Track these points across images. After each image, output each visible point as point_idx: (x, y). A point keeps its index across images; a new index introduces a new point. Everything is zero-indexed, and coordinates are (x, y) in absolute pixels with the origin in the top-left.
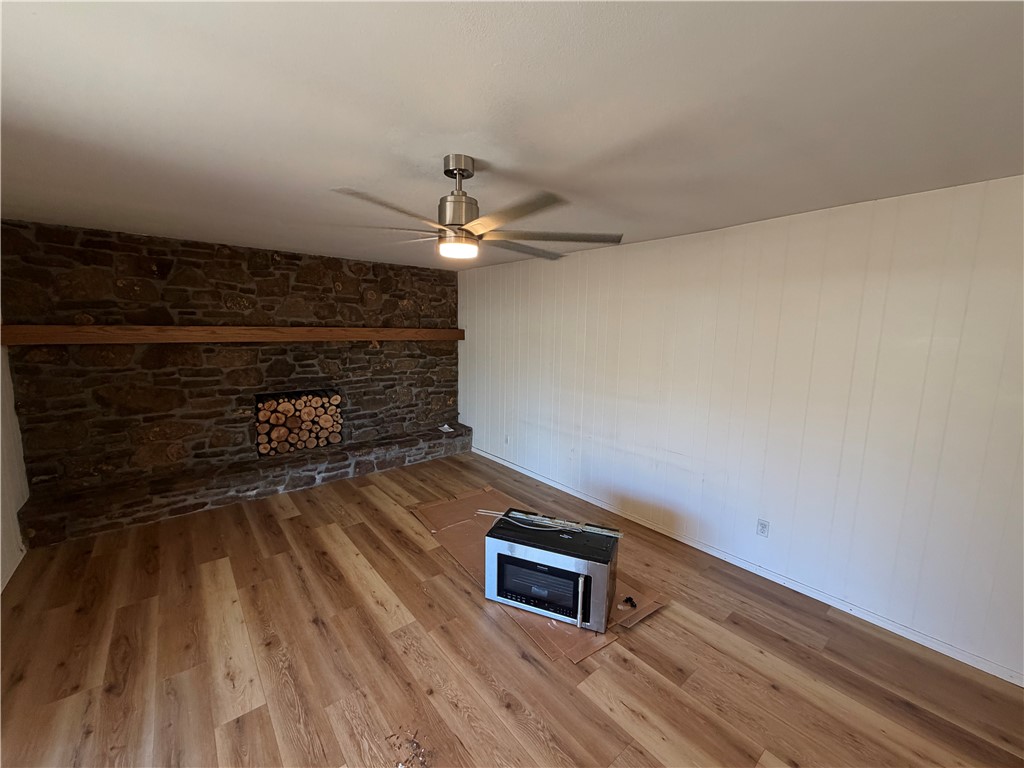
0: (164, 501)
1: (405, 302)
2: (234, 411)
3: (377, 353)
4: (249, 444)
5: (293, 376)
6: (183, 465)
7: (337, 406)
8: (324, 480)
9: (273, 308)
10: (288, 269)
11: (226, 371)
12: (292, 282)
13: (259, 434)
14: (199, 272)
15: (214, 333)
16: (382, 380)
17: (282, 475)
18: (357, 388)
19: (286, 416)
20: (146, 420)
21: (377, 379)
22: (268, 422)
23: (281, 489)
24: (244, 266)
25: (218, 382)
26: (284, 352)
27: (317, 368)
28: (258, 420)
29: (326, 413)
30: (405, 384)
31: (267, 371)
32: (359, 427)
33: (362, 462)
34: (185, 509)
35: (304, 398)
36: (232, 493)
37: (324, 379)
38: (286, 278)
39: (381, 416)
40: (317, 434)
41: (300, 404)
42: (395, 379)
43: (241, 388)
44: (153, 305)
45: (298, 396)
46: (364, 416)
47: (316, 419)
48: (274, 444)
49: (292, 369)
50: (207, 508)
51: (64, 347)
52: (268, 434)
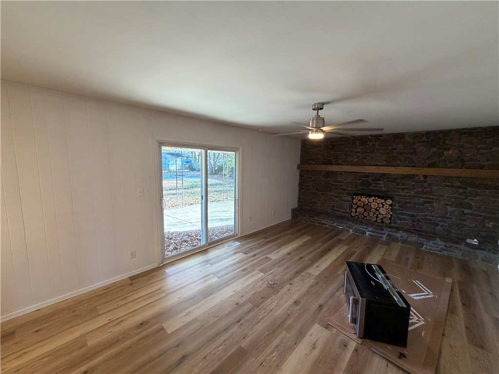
0: (317, 219)
1: (451, 152)
2: (345, 197)
3: (421, 182)
4: (348, 210)
5: (370, 187)
6: (328, 211)
7: (390, 205)
8: (369, 235)
9: (366, 158)
10: (375, 141)
11: (345, 182)
12: (377, 147)
13: (352, 208)
14: (342, 147)
15: (340, 168)
16: (423, 198)
17: (352, 225)
18: (403, 199)
19: (364, 203)
20: (321, 194)
21: (417, 196)
22: (356, 204)
23: (351, 230)
24: (358, 143)
25: (341, 186)
26: (368, 177)
27: (382, 186)
28: (353, 202)
29: (383, 207)
30: (442, 203)
31: (359, 184)
32: (401, 219)
33: (392, 235)
34: (321, 223)
35: (373, 198)
36: (335, 225)
37: (385, 191)
38: (374, 145)
39: (418, 217)
40: (377, 215)
41: (371, 200)
42: (433, 199)
43: (349, 189)
44: (328, 159)
45: (370, 196)
46: (406, 214)
47: (378, 209)
48: (357, 214)
49: (370, 185)
50: (327, 226)
51: (308, 170)
52: (356, 209)
